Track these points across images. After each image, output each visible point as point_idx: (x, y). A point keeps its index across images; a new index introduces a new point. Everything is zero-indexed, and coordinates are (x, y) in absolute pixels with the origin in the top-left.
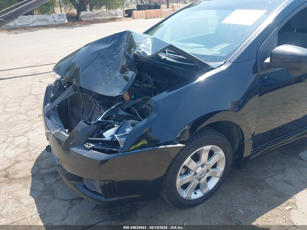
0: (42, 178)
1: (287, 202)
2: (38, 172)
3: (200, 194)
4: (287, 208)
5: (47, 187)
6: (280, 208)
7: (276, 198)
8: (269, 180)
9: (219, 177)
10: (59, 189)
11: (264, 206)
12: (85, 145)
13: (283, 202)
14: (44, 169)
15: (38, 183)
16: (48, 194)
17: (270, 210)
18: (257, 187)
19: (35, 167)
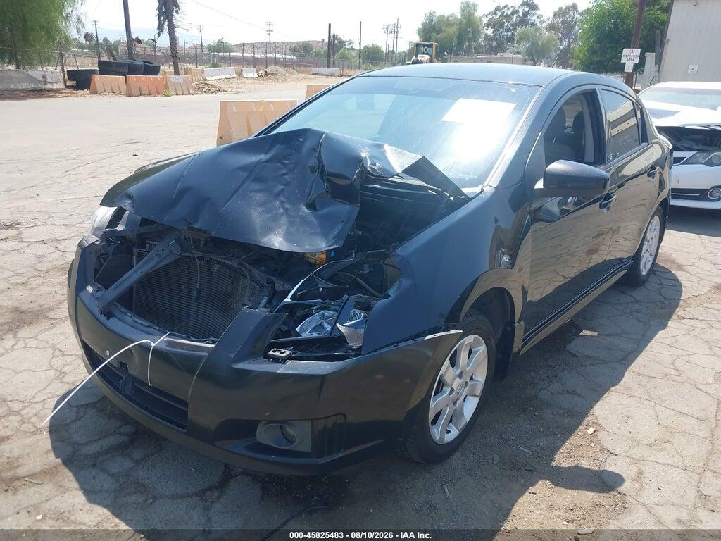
0: (94, 465)
1: (585, 423)
2: (74, 453)
3: (454, 433)
4: (591, 431)
5: (122, 480)
6: (579, 433)
7: (567, 420)
8: (543, 395)
9: (478, 396)
10: (154, 479)
11: (556, 434)
12: (271, 353)
13: (580, 424)
14: (86, 444)
15: (92, 476)
16: (134, 493)
17: (567, 439)
18: (532, 409)
19: (58, 444)
